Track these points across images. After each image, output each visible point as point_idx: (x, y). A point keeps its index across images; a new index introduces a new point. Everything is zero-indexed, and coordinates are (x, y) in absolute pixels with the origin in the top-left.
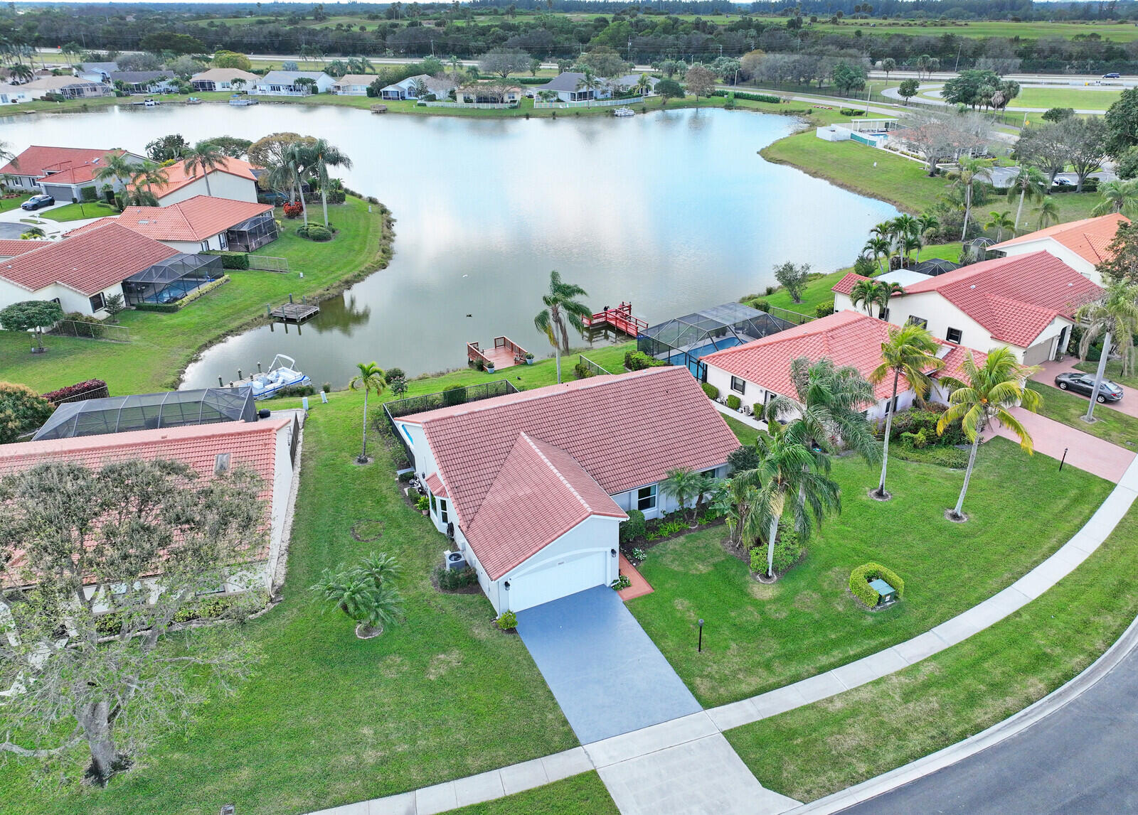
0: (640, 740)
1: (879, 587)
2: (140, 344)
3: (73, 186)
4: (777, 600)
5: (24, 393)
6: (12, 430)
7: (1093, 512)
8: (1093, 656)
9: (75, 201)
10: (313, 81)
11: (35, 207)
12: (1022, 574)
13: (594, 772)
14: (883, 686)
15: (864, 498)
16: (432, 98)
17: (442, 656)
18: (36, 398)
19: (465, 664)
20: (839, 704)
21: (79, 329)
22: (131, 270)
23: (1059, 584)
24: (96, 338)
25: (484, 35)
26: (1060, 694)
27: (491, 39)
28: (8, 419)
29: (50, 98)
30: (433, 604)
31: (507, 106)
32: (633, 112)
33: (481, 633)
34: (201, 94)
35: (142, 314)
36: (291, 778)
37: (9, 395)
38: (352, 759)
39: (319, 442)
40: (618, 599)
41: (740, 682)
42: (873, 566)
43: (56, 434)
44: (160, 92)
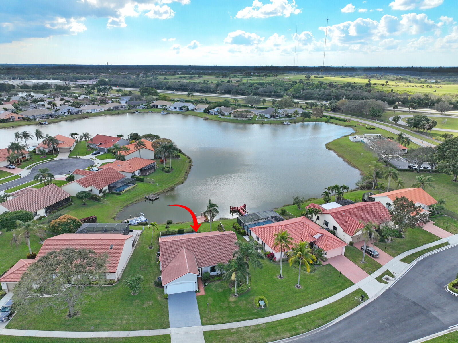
0: (183, 330)
1: (262, 303)
2: (109, 204)
3: (105, 148)
4: (235, 302)
5: (76, 220)
6: (72, 229)
7: (340, 291)
8: (309, 330)
9: (105, 152)
10: (187, 107)
11: (95, 154)
12: (306, 306)
13: (170, 335)
14: (248, 328)
15: (275, 277)
16: (224, 115)
17: (148, 302)
18: (78, 221)
19: (152, 305)
20: (234, 330)
21: (95, 198)
22: (111, 181)
23: (314, 310)
24: (99, 201)
25: (252, 86)
26: (293, 338)
27: (253, 88)
28: (71, 227)
29: (109, 110)
30: (151, 289)
31: (247, 119)
32: (290, 123)
33: (159, 298)
34: (153, 109)
35: (112, 195)
36: (106, 323)
37: (73, 220)
38: (120, 322)
39: (142, 241)
40: (195, 295)
41: (214, 320)
42: (263, 297)
43: (81, 232)
44: (141, 108)
